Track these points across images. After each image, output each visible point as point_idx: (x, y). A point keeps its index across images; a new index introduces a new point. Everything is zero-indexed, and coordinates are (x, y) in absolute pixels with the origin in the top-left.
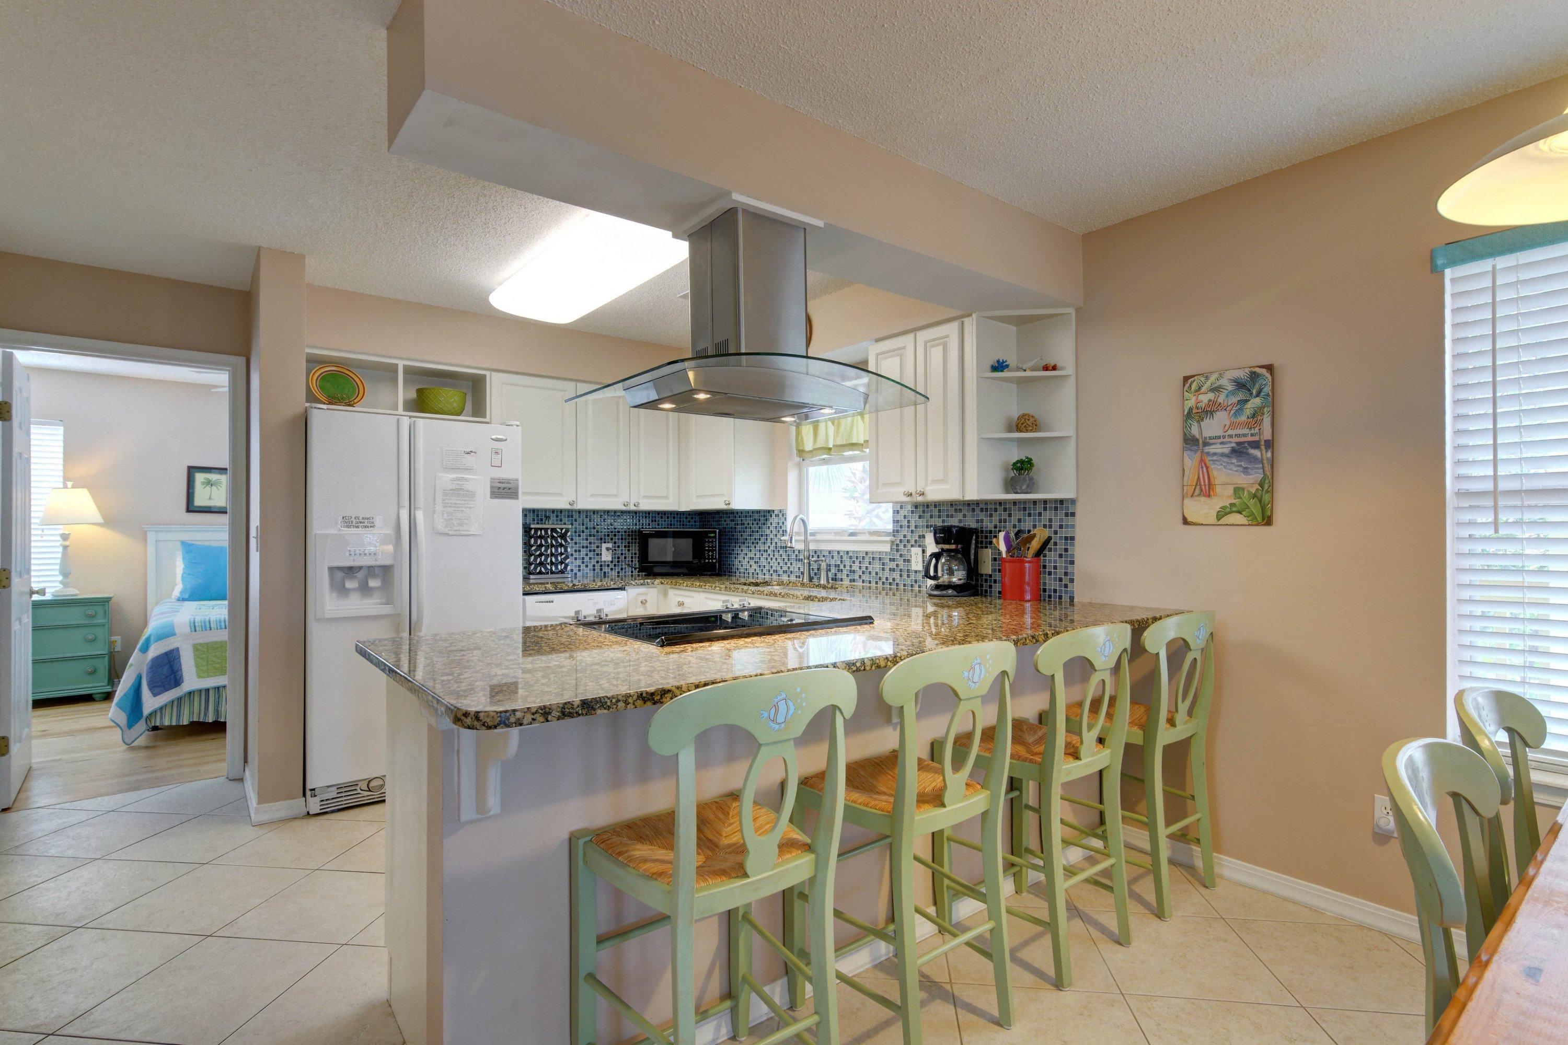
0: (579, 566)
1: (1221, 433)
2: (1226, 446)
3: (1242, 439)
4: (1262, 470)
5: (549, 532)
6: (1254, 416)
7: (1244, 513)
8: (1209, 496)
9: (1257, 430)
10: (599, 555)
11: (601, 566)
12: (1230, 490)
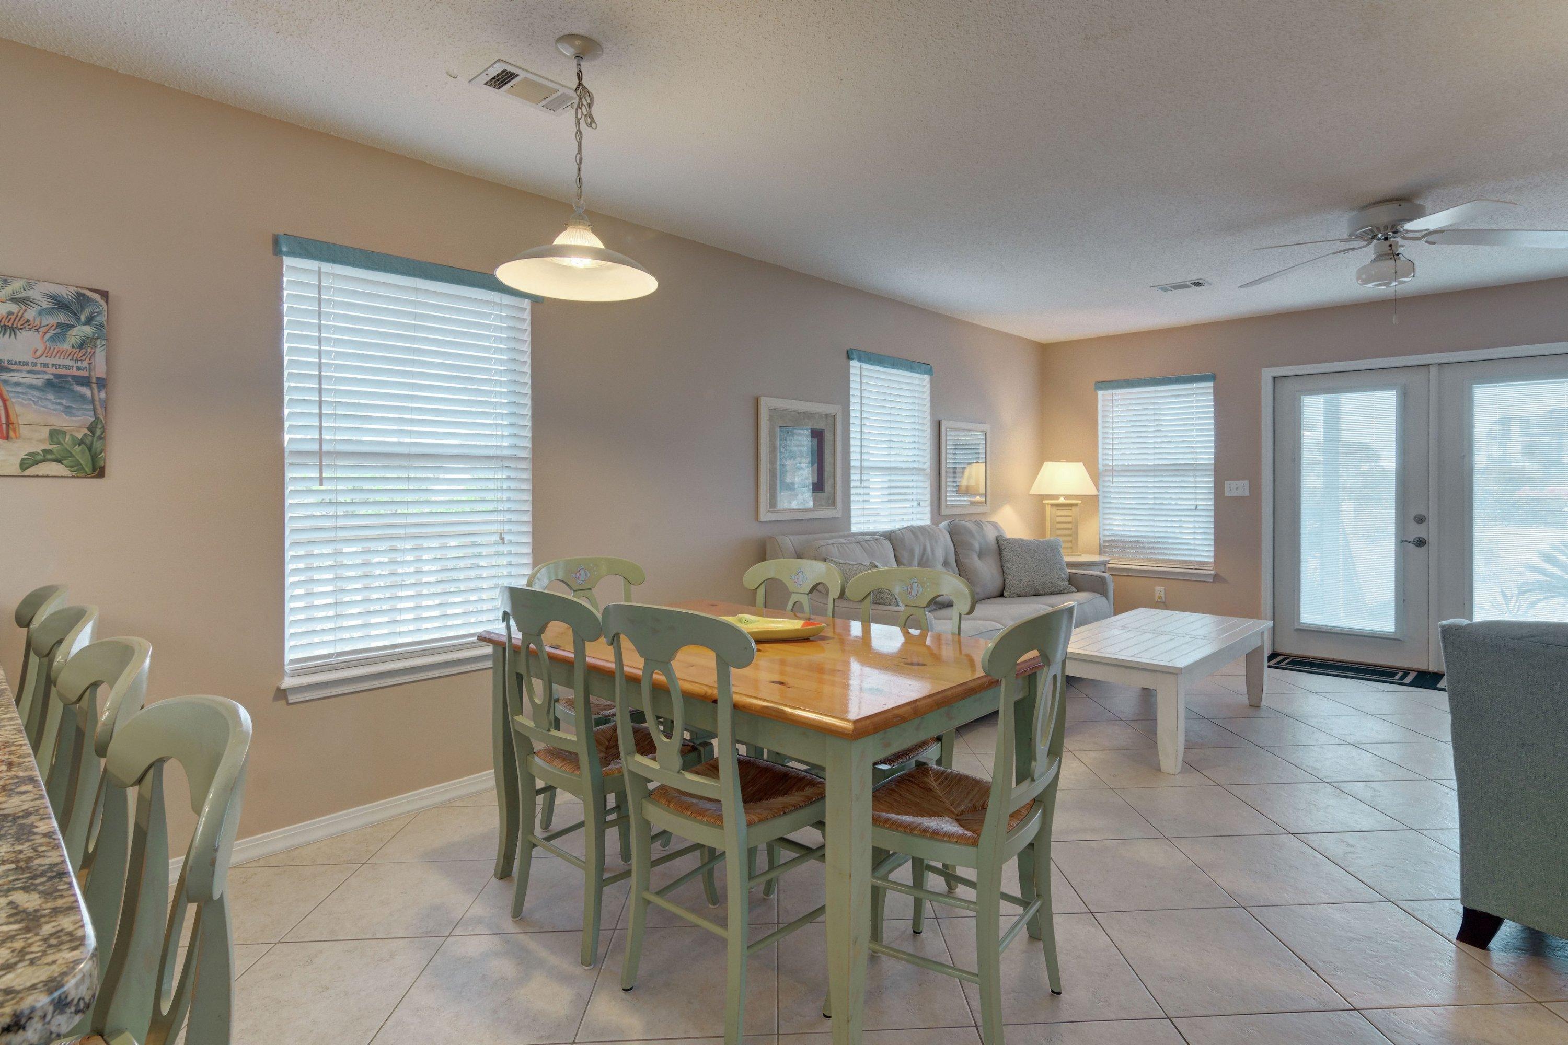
1: (28, 358)
2: (38, 376)
3: (64, 372)
4: (92, 413)
6: (81, 346)
7: (65, 462)
8: (7, 438)
9: (85, 364)
12: (45, 433)
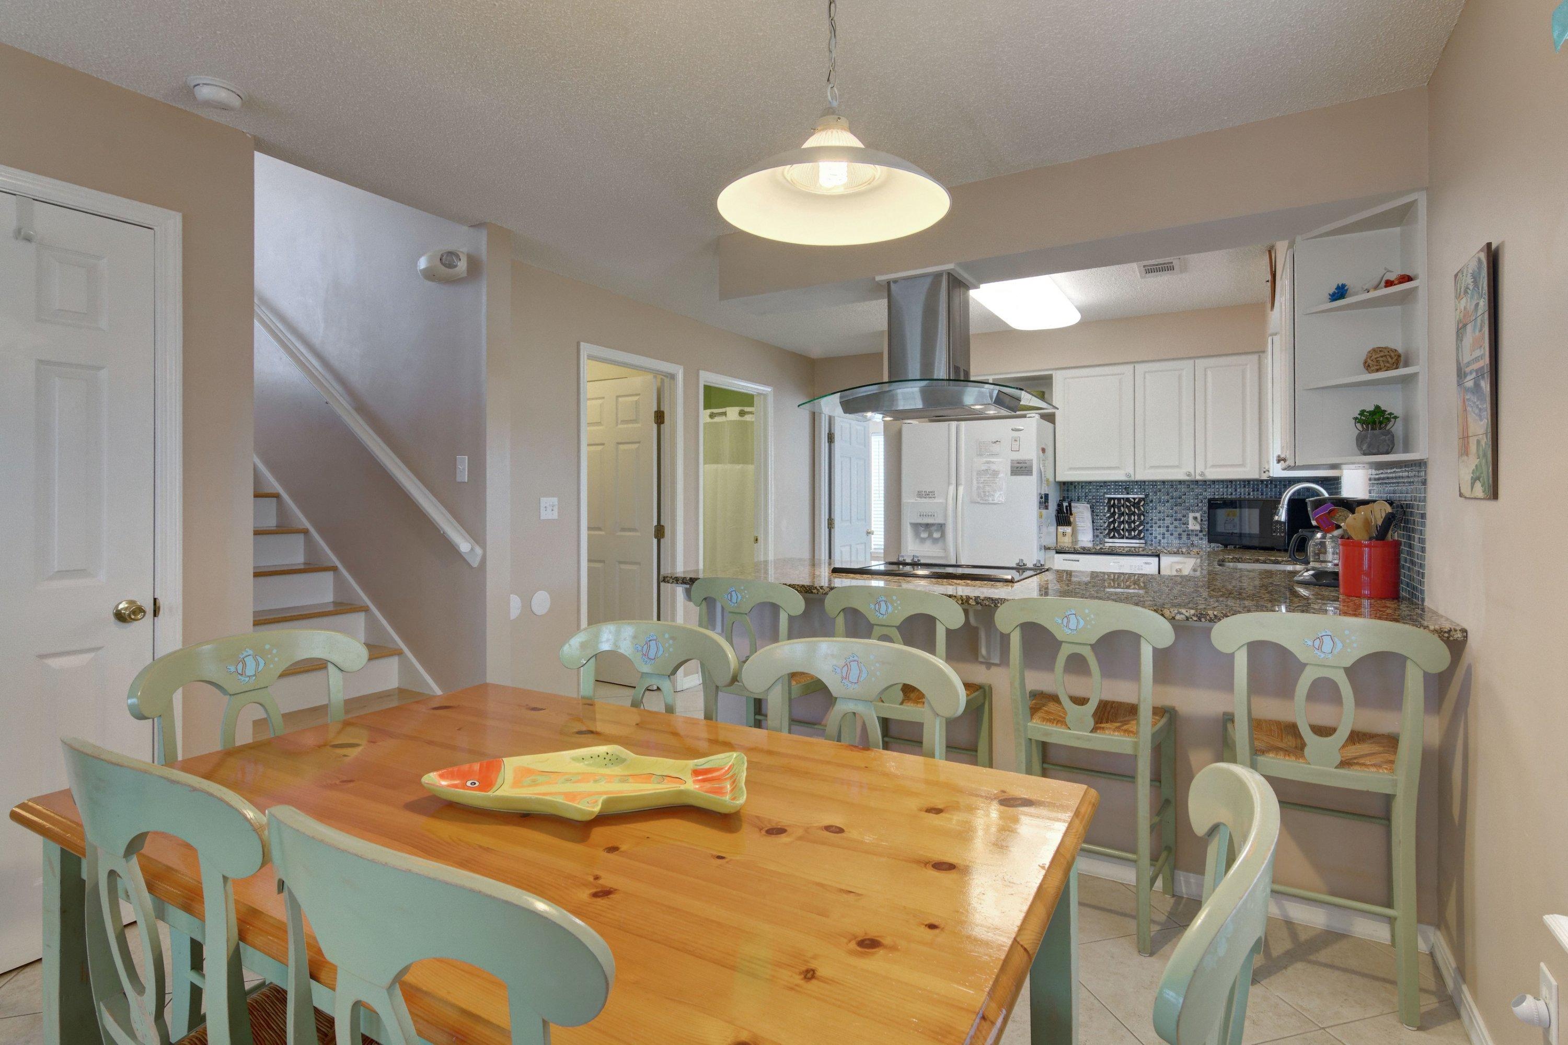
0: (1164, 534)
2: (1472, 376)
3: (1478, 365)
4: (1486, 413)
5: (1122, 502)
7: (1481, 479)
8: (1467, 454)
10: (1186, 524)
11: (1188, 535)
12: (1475, 445)
